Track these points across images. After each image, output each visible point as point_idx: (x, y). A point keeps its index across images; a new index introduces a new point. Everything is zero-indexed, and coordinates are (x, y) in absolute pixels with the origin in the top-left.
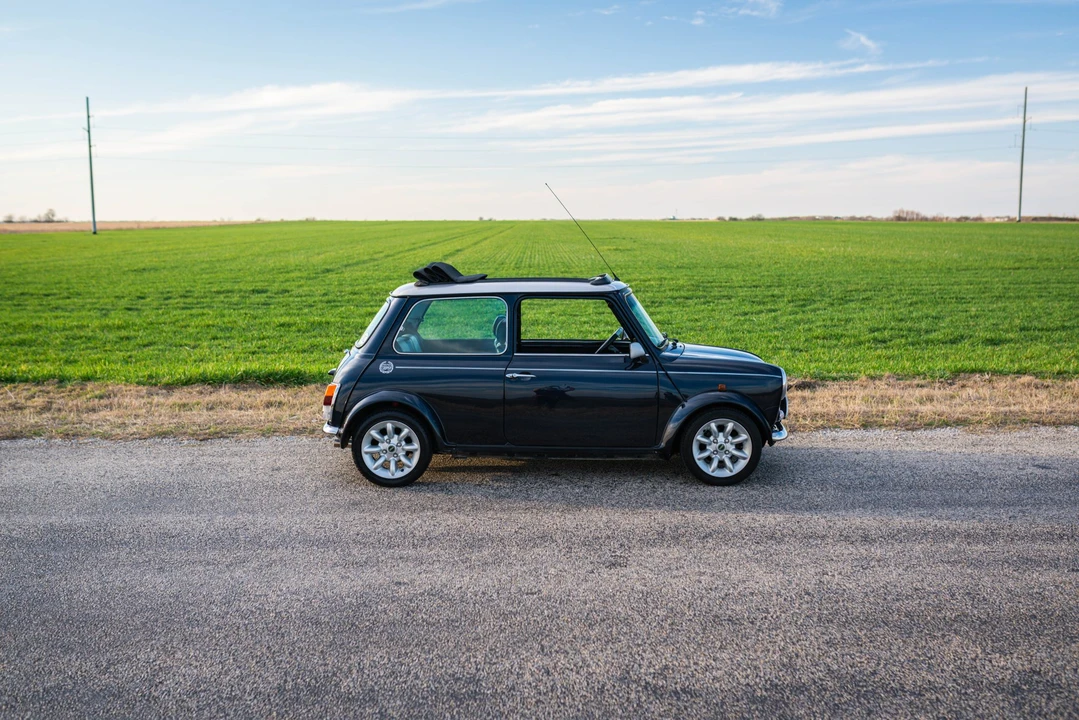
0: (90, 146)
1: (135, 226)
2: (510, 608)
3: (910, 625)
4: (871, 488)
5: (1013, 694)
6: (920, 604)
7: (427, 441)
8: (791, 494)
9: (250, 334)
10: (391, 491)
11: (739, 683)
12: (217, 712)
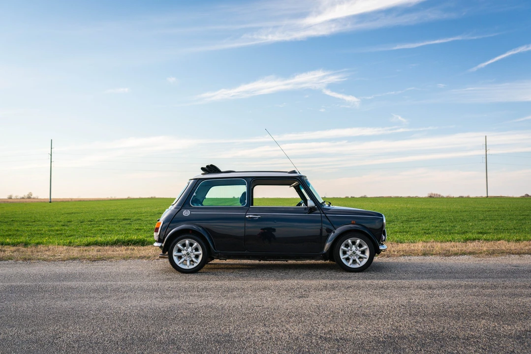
0: (51, 162)
1: (70, 200)
2: (248, 311)
3: (458, 316)
4: (431, 273)
5: (518, 339)
6: (462, 309)
7: (206, 250)
8: (390, 275)
9: (121, 233)
10: (187, 275)
11: (370, 336)
12: (89, 348)
